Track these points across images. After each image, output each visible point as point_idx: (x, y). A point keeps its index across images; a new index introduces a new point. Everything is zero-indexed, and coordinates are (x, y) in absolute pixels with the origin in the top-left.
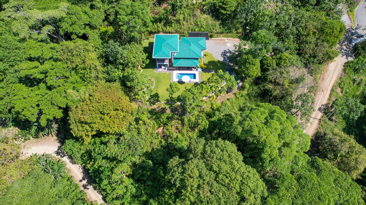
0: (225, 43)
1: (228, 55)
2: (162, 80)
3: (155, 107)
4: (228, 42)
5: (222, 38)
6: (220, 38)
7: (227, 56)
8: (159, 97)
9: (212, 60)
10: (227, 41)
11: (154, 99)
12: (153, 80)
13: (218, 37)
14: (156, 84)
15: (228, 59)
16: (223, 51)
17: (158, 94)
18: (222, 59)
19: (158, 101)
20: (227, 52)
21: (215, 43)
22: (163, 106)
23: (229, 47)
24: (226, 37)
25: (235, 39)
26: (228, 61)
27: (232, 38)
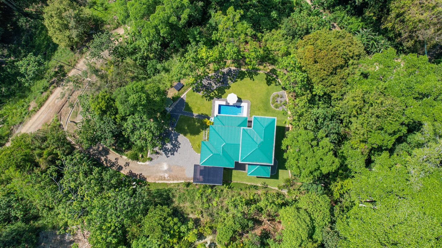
0: (169, 170)
1: (169, 146)
2: (261, 105)
3: (271, 67)
4: (166, 171)
5: (172, 182)
6: (175, 182)
7: (172, 144)
8: (266, 79)
9: (193, 137)
10: (166, 175)
11: (272, 77)
12: (272, 107)
13: (178, 185)
14: (269, 100)
15: (172, 138)
16: (175, 153)
17: (267, 83)
18: (181, 138)
19: (267, 74)
20: (170, 151)
21: (184, 170)
22: (261, 67)
23: (166, 162)
24: (167, 184)
25: (153, 181)
26: (172, 135)
27: (157, 182)
